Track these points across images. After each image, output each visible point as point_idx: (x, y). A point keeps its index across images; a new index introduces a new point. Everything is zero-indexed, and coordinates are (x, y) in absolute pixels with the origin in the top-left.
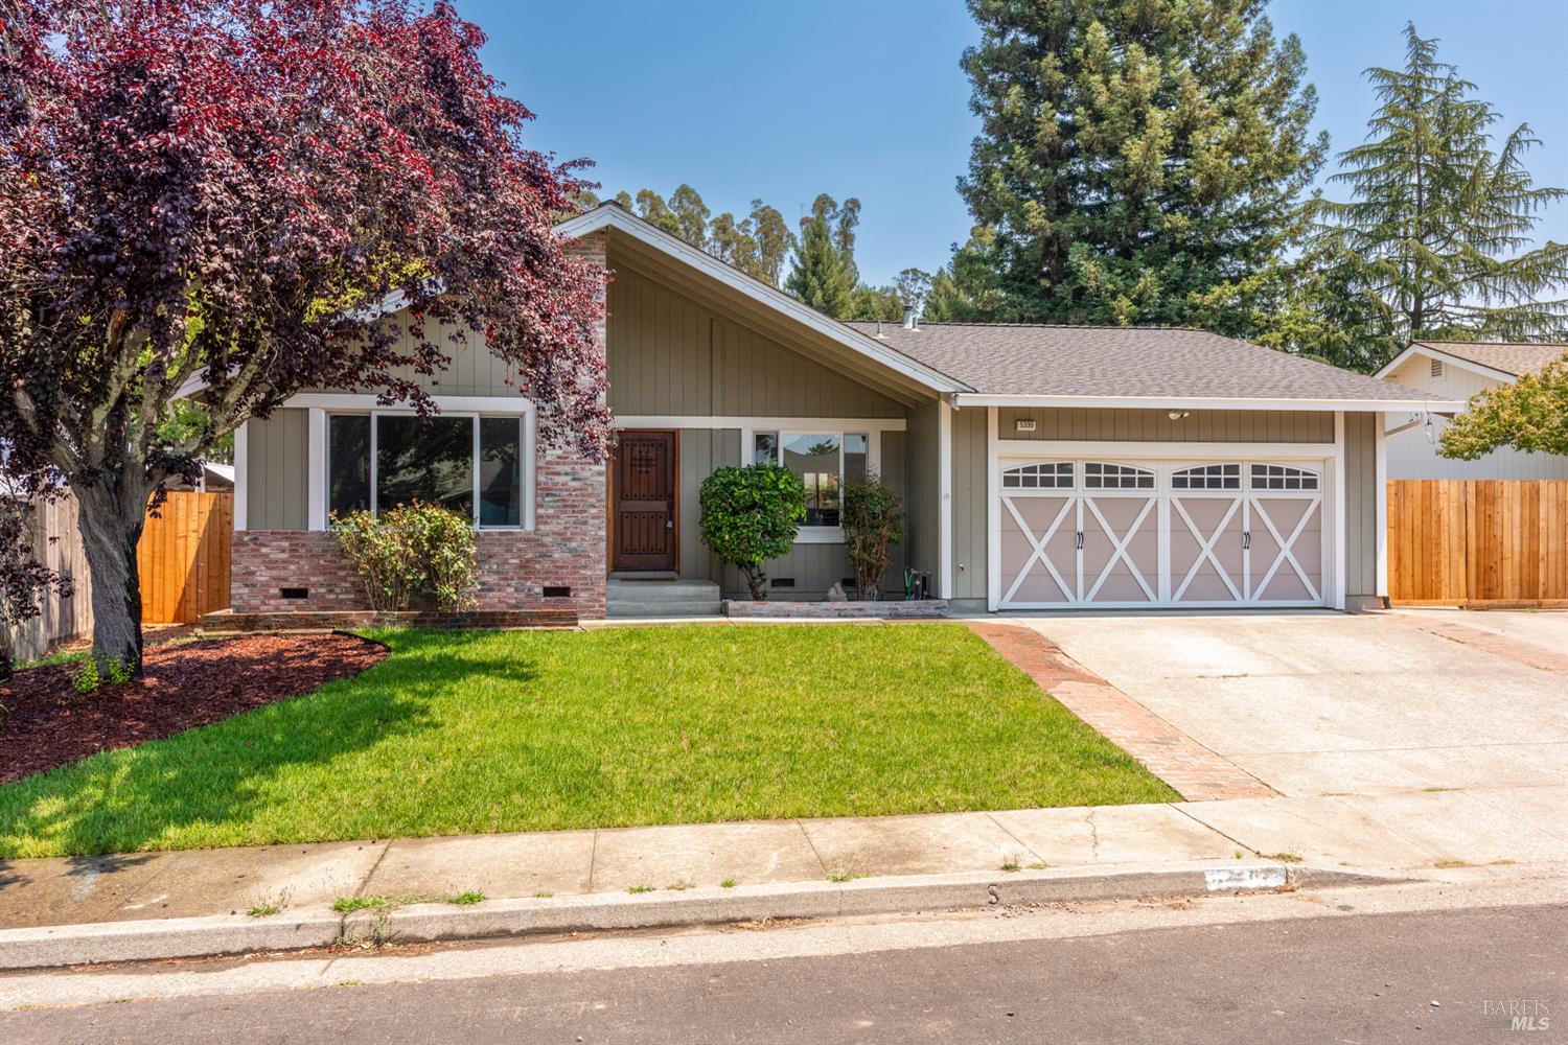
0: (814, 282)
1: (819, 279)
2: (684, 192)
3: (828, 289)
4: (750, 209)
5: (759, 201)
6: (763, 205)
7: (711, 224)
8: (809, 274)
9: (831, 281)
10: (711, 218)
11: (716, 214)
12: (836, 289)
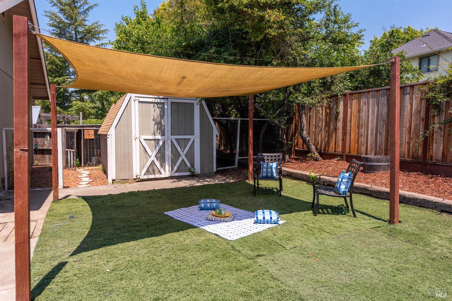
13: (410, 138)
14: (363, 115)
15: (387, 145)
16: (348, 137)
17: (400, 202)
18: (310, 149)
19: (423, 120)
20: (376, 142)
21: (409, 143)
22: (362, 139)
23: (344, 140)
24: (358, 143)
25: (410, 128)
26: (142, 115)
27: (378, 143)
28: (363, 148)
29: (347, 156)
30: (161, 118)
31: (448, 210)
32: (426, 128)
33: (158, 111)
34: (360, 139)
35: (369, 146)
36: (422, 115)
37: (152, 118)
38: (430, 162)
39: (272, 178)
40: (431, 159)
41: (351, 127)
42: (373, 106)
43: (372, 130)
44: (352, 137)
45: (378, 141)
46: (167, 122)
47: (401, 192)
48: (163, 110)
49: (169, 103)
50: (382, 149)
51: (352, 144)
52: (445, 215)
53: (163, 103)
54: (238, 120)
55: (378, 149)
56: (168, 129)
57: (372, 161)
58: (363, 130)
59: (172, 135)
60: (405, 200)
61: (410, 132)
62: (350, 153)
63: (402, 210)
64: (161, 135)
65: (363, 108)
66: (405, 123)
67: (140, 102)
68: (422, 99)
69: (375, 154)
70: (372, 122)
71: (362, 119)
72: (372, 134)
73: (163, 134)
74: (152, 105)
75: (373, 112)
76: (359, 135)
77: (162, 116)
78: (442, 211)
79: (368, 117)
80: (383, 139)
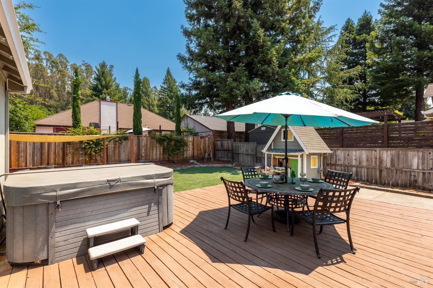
0: (103, 78)
1: (104, 78)
2: (60, 55)
3: (107, 81)
4: (82, 63)
5: (85, 61)
6: (85, 62)
7: (70, 65)
8: (101, 76)
9: (108, 79)
10: (70, 64)
11: (71, 63)
12: (109, 82)
14: (22, 145)
19: (61, 149)
21: (55, 159)
27: (35, 160)
36: (61, 146)
44: (13, 158)
50: (38, 163)
61: (55, 154)
66: (52, 150)
71: (22, 148)
72: (30, 155)
75: (30, 145)
79: (26, 147)
80: (39, 158)
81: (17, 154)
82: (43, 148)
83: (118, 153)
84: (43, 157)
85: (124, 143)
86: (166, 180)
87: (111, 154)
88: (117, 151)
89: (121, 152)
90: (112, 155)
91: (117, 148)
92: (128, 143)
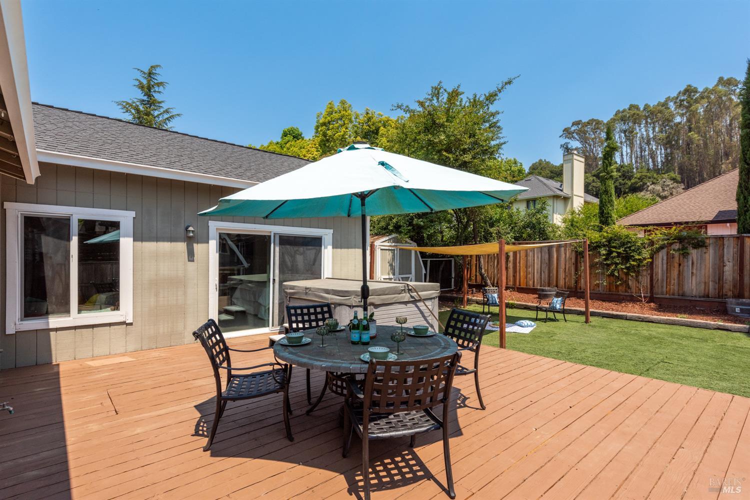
13: (566, 276)
14: (530, 258)
15: (549, 280)
16: (518, 274)
17: (591, 315)
18: (487, 283)
19: (574, 264)
20: (541, 278)
21: (565, 279)
22: (530, 276)
23: (514, 276)
24: (526, 278)
25: (565, 269)
26: (383, 259)
27: (543, 278)
28: (531, 282)
29: (518, 288)
30: (393, 261)
31: (606, 316)
32: (576, 270)
33: (391, 254)
34: (528, 276)
35: (536, 281)
36: (573, 261)
37: (388, 261)
38: (579, 290)
39: (495, 304)
40: (580, 289)
41: (520, 266)
42: (537, 253)
43: (537, 270)
44: (522, 274)
45: (543, 277)
46: (396, 264)
47: (591, 310)
48: (394, 255)
49: (398, 249)
50: (545, 283)
51: (521, 280)
52: (605, 319)
53: (394, 250)
54: (427, 260)
55: (543, 282)
56: (397, 270)
57: (546, 291)
58: (530, 269)
59: (399, 274)
60: (593, 314)
61: (565, 271)
62: (520, 285)
63: (591, 319)
64: (393, 275)
65: (529, 254)
66: (562, 266)
67: (381, 249)
68: (572, 251)
69: (540, 286)
70: (537, 264)
71: (529, 262)
72: (537, 272)
73: (394, 274)
74: (388, 251)
75: (538, 257)
76: (527, 273)
77: (393, 259)
78: (603, 317)
79: (534, 260)
80: (547, 276)
81: (525, 269)
82: (551, 262)
83: (679, 278)
84: (551, 275)
85: (694, 253)
86: (339, 299)
87: (659, 278)
88: (675, 273)
89: (685, 274)
90: (663, 280)
91: (676, 265)
92: (707, 255)
